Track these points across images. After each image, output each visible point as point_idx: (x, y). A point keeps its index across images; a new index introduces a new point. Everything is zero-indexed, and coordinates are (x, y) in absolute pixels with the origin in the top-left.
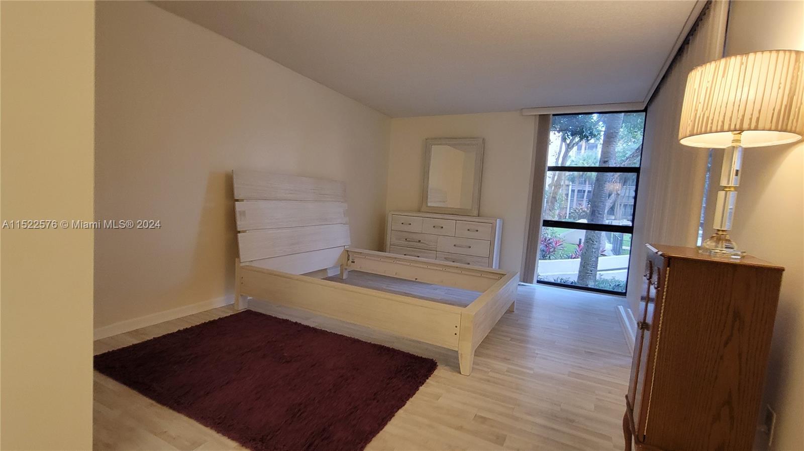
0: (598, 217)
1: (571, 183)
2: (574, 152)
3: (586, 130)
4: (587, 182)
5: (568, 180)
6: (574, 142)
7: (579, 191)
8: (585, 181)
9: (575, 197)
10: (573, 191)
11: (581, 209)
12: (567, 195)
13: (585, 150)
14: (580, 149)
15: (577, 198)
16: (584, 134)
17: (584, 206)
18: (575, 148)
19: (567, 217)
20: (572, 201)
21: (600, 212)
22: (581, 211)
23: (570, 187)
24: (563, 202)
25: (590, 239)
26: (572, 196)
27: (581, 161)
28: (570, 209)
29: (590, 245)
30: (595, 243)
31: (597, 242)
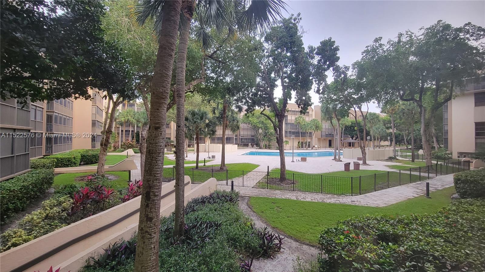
0: (154, 200)
1: (120, 126)
2: (121, 106)
3: (128, 89)
4: (131, 126)
5: (119, 124)
6: (120, 101)
7: (126, 131)
8: (129, 125)
9: (124, 135)
10: (122, 131)
11: (128, 142)
12: (118, 133)
13: (128, 106)
14: (124, 105)
15: (125, 135)
16: (126, 93)
17: (130, 140)
18: (121, 105)
19: (120, 148)
20: (122, 137)
21: (157, 194)
22: (128, 144)
23: (120, 128)
24: (116, 138)
25: (147, 232)
26: (122, 134)
27: (125, 113)
28: (121, 143)
29: (146, 241)
30: (153, 235)
31: (155, 233)
